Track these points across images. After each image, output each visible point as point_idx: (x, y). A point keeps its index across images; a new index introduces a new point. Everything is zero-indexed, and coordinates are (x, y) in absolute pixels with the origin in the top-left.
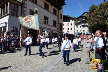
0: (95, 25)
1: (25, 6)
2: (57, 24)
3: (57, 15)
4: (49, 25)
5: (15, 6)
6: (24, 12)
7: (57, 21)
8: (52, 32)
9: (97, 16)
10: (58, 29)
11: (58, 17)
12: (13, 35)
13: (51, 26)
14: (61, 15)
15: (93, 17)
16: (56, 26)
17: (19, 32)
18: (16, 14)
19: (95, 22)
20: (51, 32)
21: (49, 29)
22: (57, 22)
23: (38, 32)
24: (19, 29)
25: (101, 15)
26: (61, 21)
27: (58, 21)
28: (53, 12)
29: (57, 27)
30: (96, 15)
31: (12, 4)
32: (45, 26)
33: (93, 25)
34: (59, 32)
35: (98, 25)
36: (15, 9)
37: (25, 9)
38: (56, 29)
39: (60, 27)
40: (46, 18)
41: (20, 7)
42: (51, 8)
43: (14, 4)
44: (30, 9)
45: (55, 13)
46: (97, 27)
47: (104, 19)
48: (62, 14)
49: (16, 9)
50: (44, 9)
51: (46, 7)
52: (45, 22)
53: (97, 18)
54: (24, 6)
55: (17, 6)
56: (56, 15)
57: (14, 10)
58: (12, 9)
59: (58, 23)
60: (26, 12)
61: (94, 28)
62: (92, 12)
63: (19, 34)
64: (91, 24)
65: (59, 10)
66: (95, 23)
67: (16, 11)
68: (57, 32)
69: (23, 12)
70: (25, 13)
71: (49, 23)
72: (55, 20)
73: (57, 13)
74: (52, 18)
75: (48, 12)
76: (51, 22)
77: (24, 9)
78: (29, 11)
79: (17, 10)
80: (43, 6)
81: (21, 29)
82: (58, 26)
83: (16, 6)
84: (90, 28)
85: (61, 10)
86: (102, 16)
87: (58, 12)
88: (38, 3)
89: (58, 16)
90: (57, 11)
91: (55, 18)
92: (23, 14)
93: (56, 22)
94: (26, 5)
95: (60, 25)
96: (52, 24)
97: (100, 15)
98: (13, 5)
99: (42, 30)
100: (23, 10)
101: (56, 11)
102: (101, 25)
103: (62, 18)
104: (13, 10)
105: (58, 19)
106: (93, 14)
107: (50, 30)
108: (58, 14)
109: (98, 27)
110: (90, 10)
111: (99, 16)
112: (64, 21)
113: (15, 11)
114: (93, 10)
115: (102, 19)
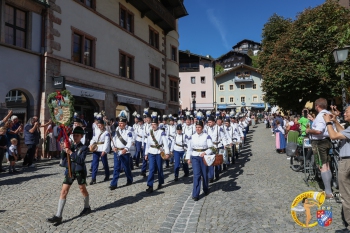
0: (287, 79)
1: (55, 14)
2: (162, 79)
3: (162, 48)
4: (137, 83)
5: (18, 12)
6: (51, 37)
7: (161, 68)
8: (147, 104)
9: (292, 50)
10: (164, 94)
11: (163, 57)
12: (14, 117)
13: (143, 85)
14: (174, 49)
15: (278, 53)
16: (157, 86)
17: (35, 108)
18: (22, 41)
19: (284, 68)
20: (144, 104)
21: (135, 96)
22: (162, 71)
24: (35, 95)
25: (303, 49)
26: (173, 66)
27: (164, 67)
28: (147, 39)
29: (162, 87)
30: (287, 47)
31: (7, 7)
33: (280, 79)
34: (170, 106)
35: (295, 80)
36: (18, 25)
37: (55, 26)
38: (158, 95)
39: (171, 89)
40: (127, 60)
41: (36, 19)
42: (142, 25)
43: (16, 8)
44: (72, 28)
45: (154, 41)
46: (292, 84)
47: (310, 59)
48: (175, 45)
49: (23, 26)
50: (119, 26)
51: (126, 22)
52: (123, 73)
53: (292, 57)
54: (52, 16)
55: (27, 13)
56: (157, 48)
57: (15, 27)
58: (7, 24)
59: (164, 76)
60: (58, 35)
61: (283, 88)
62: (274, 39)
63: (35, 113)
64: (274, 76)
65: (166, 32)
66: (286, 73)
67: (22, 33)
68: (163, 106)
69: (48, 35)
70: (56, 39)
71: (137, 76)
72: (155, 65)
73: (161, 41)
74: (145, 58)
75: (132, 37)
76: (142, 72)
77: (52, 26)
78: (70, 32)
79: (26, 30)
80: (116, 18)
81: (44, 94)
82: (164, 84)
83: (20, 15)
84: (269, 88)
85: (171, 33)
86: (305, 52)
87: (164, 39)
88: (100, 7)
89: (164, 53)
90: (161, 36)
91: (156, 59)
92: (48, 42)
93: (157, 71)
94: (60, 12)
95: (171, 82)
96: (147, 81)
97: (299, 48)
98: (12, 9)
99: (116, 98)
100: (48, 30)
101: (157, 35)
102: (305, 78)
103: (175, 60)
104: (11, 30)
105: (164, 60)
106: (277, 45)
107: (140, 97)
108: (165, 44)
109: (297, 86)
110: (266, 33)
111: (296, 51)
112: (181, 71)
113: (18, 31)
114: (277, 32)
115: (307, 59)
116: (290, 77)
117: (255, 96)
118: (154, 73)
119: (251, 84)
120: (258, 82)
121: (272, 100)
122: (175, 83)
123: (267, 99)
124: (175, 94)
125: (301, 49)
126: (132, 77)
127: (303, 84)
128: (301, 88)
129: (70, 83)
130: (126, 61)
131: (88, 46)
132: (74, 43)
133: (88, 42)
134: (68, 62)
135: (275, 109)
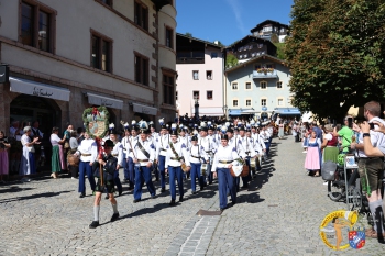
0: (324, 75)
2: (152, 73)
3: (152, 29)
4: (116, 77)
7: (150, 57)
8: (131, 107)
9: (331, 36)
10: (155, 94)
11: (155, 42)
13: (126, 81)
14: (169, 31)
15: (312, 39)
16: (146, 83)
19: (320, 60)
20: (127, 108)
21: (115, 97)
22: (152, 62)
23: (63, 109)
25: (347, 34)
26: (168, 56)
27: (156, 56)
28: (131, 16)
29: (151, 84)
30: (325, 31)
32: (97, 80)
33: (315, 75)
34: (163, 110)
35: (335, 77)
38: (146, 94)
39: (165, 87)
40: (102, 44)
45: (141, 19)
46: (331, 83)
47: (357, 48)
48: (171, 25)
52: (96, 64)
53: (332, 45)
56: (145, 28)
59: (155, 68)
61: (318, 87)
62: (307, 19)
64: (306, 71)
65: (158, 7)
66: (322, 67)
68: (153, 111)
71: (117, 67)
72: (142, 52)
73: (151, 20)
74: (128, 43)
75: (110, 12)
76: (124, 63)
82: (155, 80)
84: (300, 87)
85: (166, 8)
86: (349, 38)
87: (156, 16)
89: (155, 36)
90: (152, 12)
91: (144, 44)
93: (146, 61)
95: (165, 77)
96: (131, 75)
97: (340, 33)
99: (86, 98)
101: (146, 11)
102: (349, 73)
103: (171, 46)
105: (156, 46)
106: (311, 29)
107: (121, 98)
108: (156, 24)
109: (337, 85)
110: (297, 11)
111: (338, 36)
112: (178, 63)
114: (311, 10)
115: (351, 49)
116: (328, 72)
117: (281, 98)
118: (141, 63)
119: (275, 82)
120: (285, 78)
121: (304, 104)
122: (170, 78)
123: (296, 102)
124: (170, 94)
125: (344, 34)
126: (109, 69)
127: (345, 82)
128: (343, 88)
129: (16, 75)
130: (101, 46)
131: (45, 22)
132: (22, 16)
133: (44, 17)
134: (13, 44)
135: (308, 117)
